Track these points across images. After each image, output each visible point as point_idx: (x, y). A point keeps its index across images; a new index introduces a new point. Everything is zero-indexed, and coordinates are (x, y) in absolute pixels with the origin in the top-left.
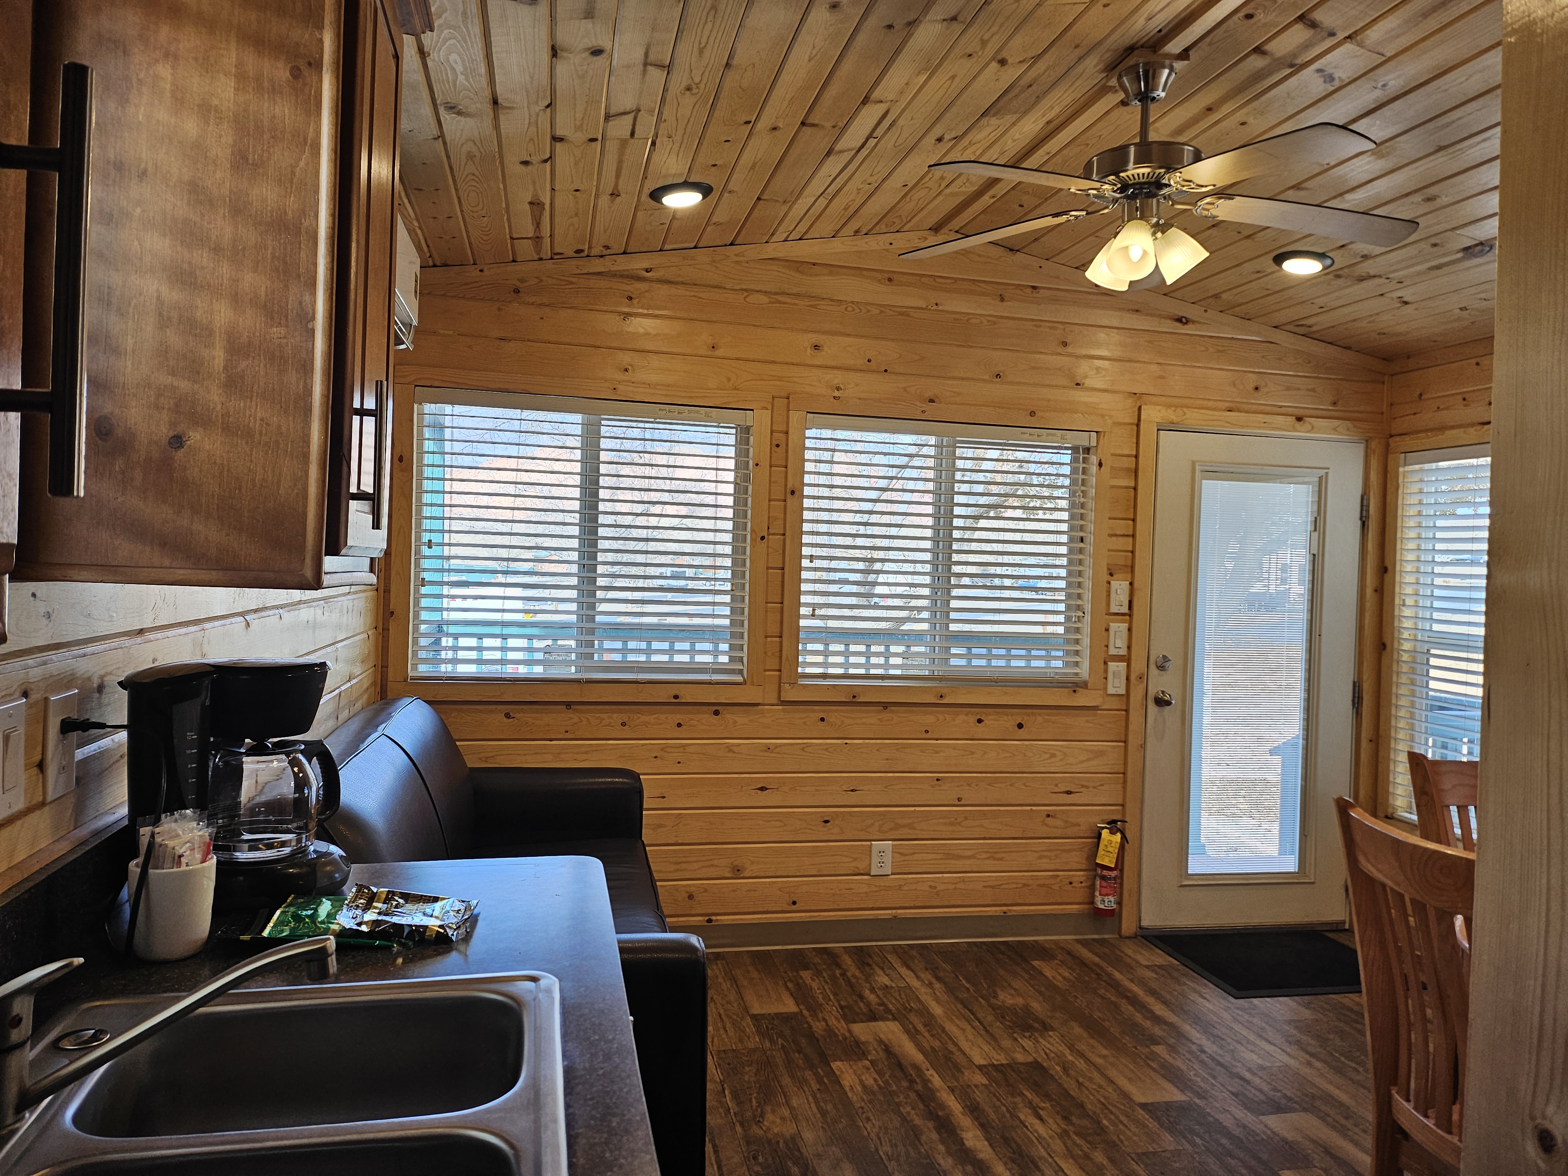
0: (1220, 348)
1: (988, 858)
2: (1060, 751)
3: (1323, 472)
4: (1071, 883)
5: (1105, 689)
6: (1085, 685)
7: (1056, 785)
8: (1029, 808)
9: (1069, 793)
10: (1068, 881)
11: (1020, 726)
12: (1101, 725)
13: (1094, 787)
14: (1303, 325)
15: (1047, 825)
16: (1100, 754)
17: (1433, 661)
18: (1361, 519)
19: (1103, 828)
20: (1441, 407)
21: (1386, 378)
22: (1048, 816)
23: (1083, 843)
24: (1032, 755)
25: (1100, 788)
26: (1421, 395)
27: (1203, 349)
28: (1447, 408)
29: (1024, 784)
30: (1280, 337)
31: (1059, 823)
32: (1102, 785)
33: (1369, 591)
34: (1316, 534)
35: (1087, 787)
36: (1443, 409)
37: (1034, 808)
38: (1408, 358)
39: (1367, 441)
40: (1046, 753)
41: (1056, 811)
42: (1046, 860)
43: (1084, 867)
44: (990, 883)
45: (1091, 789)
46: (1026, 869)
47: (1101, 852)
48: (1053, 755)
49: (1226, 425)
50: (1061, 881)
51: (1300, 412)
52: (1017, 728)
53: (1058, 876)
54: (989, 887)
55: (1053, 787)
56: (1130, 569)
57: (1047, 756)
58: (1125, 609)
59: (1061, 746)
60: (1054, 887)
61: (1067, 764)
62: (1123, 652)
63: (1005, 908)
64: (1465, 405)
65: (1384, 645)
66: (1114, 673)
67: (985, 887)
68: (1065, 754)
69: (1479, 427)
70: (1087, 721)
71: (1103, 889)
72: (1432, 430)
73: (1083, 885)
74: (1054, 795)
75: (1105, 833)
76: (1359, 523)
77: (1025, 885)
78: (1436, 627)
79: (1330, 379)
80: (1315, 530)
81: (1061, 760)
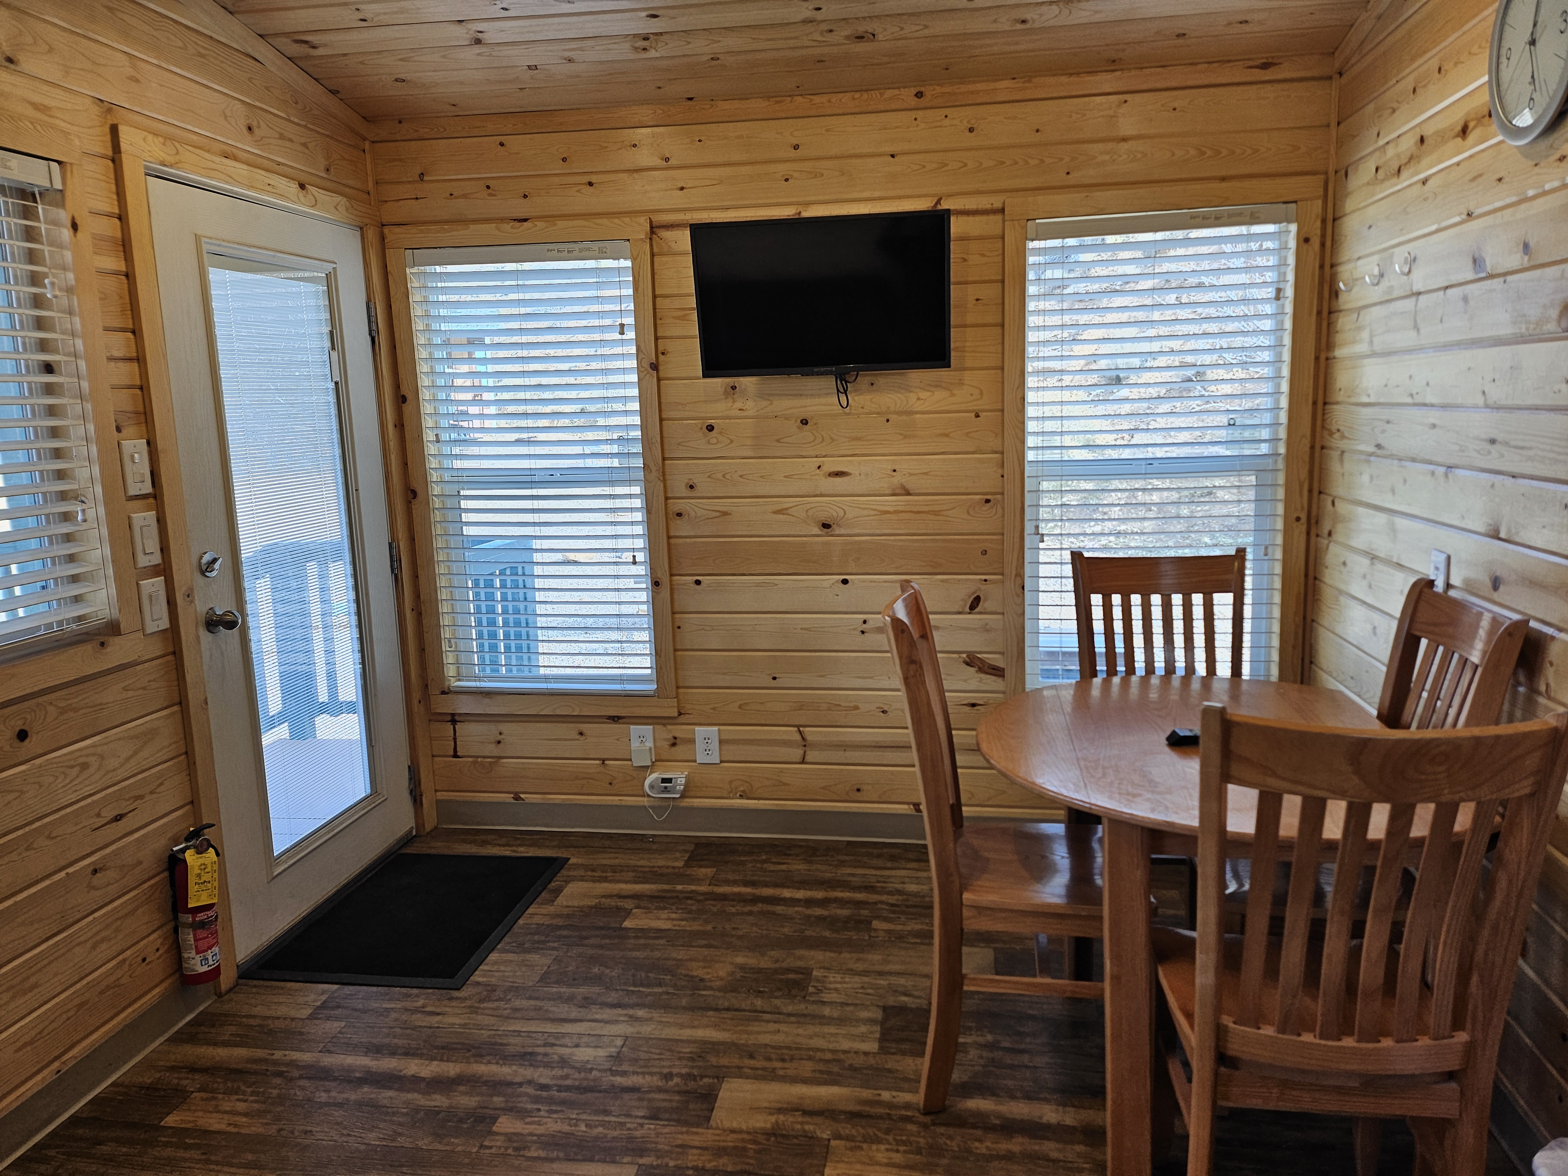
0: (202, 51)
1: (13, 998)
2: (94, 755)
3: (329, 267)
4: (144, 960)
5: (143, 629)
6: (113, 628)
7: (98, 815)
8: (63, 874)
9: (118, 818)
10: (140, 959)
11: (22, 735)
12: (144, 688)
13: (152, 793)
14: (306, 42)
15: (95, 888)
16: (149, 736)
17: (464, 504)
18: (370, 334)
19: (183, 851)
20: (455, 194)
21: (367, 143)
22: (95, 871)
23: (152, 886)
24: (52, 779)
25: (162, 788)
26: (422, 174)
27: (180, 44)
28: (465, 196)
29: (50, 837)
30: (262, 51)
31: (111, 874)
32: (161, 784)
33: (391, 427)
34: (334, 354)
35: (141, 797)
36: (457, 198)
37: (70, 870)
38: (400, 122)
39: (361, 228)
40: (72, 767)
41: (104, 858)
42: (104, 946)
43: (157, 924)
44: (27, 1038)
45: (147, 798)
46: (76, 978)
47: (192, 888)
48: (85, 766)
49: (228, 179)
50: (130, 965)
51: (304, 178)
52: (17, 743)
53: (124, 960)
54: (25, 1045)
55: (95, 820)
56: (142, 417)
57: (76, 770)
58: (147, 488)
59: (93, 746)
60: (123, 981)
61: (108, 772)
62: (157, 559)
63: (56, 1064)
64: (490, 195)
65: (414, 494)
66: (150, 596)
67: (17, 1051)
68: (102, 757)
69: (517, 224)
70: (125, 689)
71: (200, 943)
72: (447, 222)
73: (161, 952)
74: (98, 833)
75: (190, 856)
76: (369, 339)
77: (80, 1006)
78: (458, 464)
79: (318, 133)
80: (333, 348)
81: (98, 769)
